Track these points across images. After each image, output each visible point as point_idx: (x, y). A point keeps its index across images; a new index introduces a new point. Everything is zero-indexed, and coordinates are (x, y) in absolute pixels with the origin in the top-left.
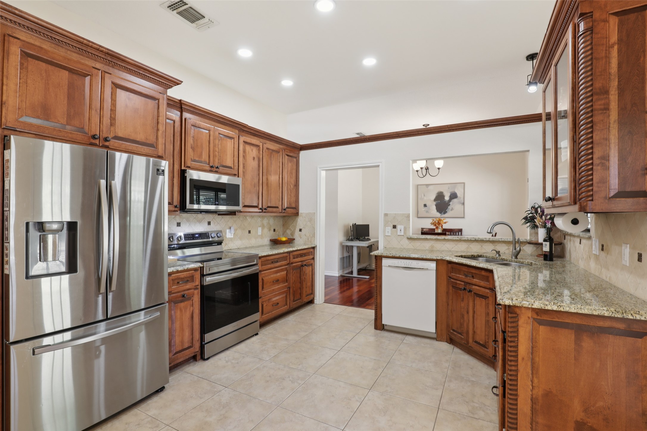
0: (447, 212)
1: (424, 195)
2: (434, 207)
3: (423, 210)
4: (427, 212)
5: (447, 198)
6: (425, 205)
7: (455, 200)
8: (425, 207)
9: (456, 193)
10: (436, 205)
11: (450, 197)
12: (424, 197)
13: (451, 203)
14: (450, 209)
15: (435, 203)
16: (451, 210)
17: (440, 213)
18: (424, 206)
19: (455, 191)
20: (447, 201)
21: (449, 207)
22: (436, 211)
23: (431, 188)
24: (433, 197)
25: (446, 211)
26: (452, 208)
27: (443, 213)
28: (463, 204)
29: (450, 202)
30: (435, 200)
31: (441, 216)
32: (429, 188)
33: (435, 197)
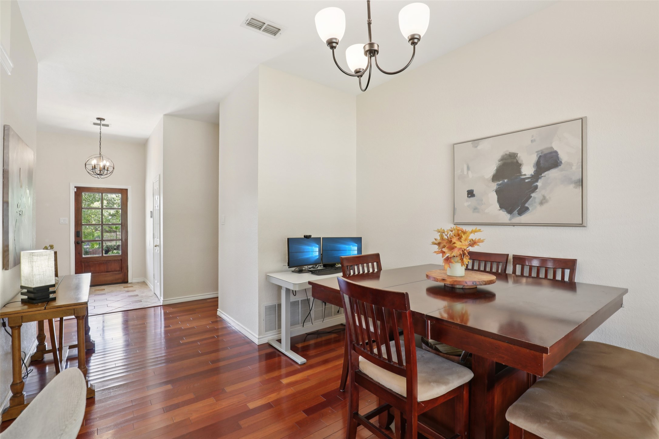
0: (527, 209)
1: (468, 168)
2: (494, 197)
3: (466, 204)
4: (475, 209)
5: (528, 170)
6: (471, 194)
7: (552, 174)
8: (472, 198)
9: (556, 152)
10: (497, 192)
11: (538, 164)
12: (468, 173)
13: (539, 184)
14: (538, 201)
15: (494, 186)
16: (541, 203)
17: (510, 212)
18: (468, 194)
19: (552, 148)
20: (528, 178)
21: (533, 195)
22: (498, 206)
23: (484, 146)
24: (491, 169)
25: (527, 205)
26: (544, 197)
27: (516, 212)
28: (581, 183)
29: (537, 181)
30: (495, 178)
31: (510, 220)
32: (479, 147)
33: (495, 168)
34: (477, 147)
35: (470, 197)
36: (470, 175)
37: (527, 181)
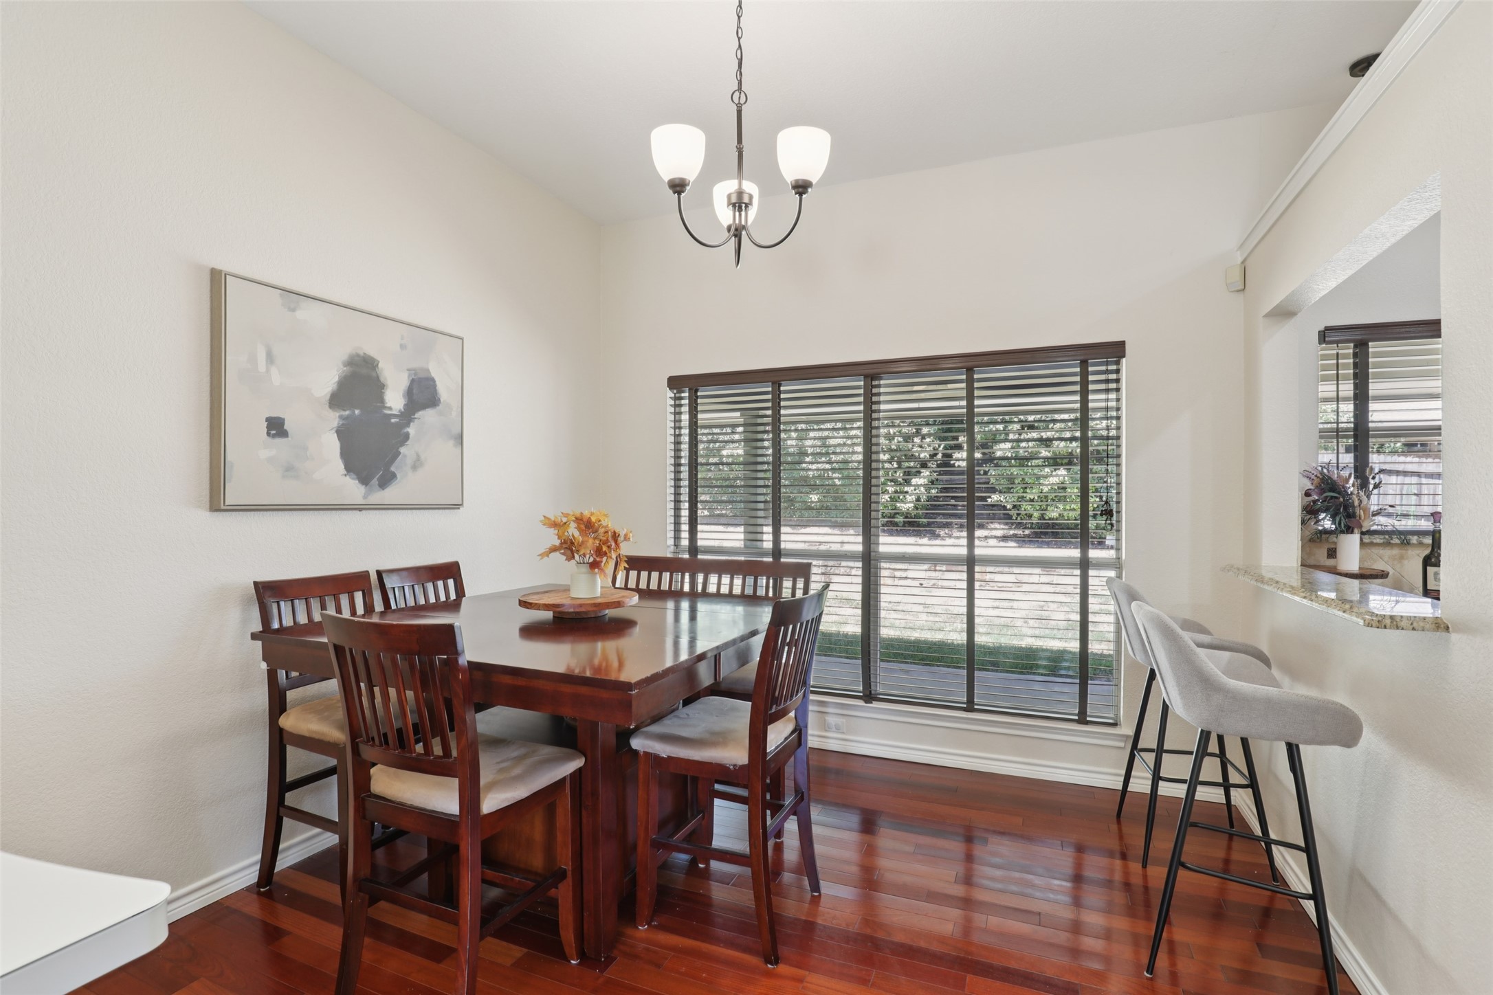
0: (394, 476)
1: (270, 358)
2: (332, 445)
3: (264, 454)
4: (289, 470)
5: (395, 400)
6: (276, 427)
7: (427, 416)
8: (278, 441)
9: (433, 380)
10: (340, 432)
11: (409, 393)
12: (268, 371)
13: (411, 430)
14: (409, 461)
15: (333, 418)
16: (415, 467)
17: (365, 481)
18: (269, 428)
19: (428, 371)
20: (395, 416)
21: (402, 450)
22: (340, 466)
23: (308, 313)
24: (327, 380)
25: (393, 469)
26: (418, 458)
27: (375, 481)
28: (460, 439)
29: (408, 425)
30: (336, 400)
31: (365, 497)
32: (299, 314)
33: (336, 379)
34: (293, 310)
35: (274, 436)
36: (276, 377)
37: (393, 421)
